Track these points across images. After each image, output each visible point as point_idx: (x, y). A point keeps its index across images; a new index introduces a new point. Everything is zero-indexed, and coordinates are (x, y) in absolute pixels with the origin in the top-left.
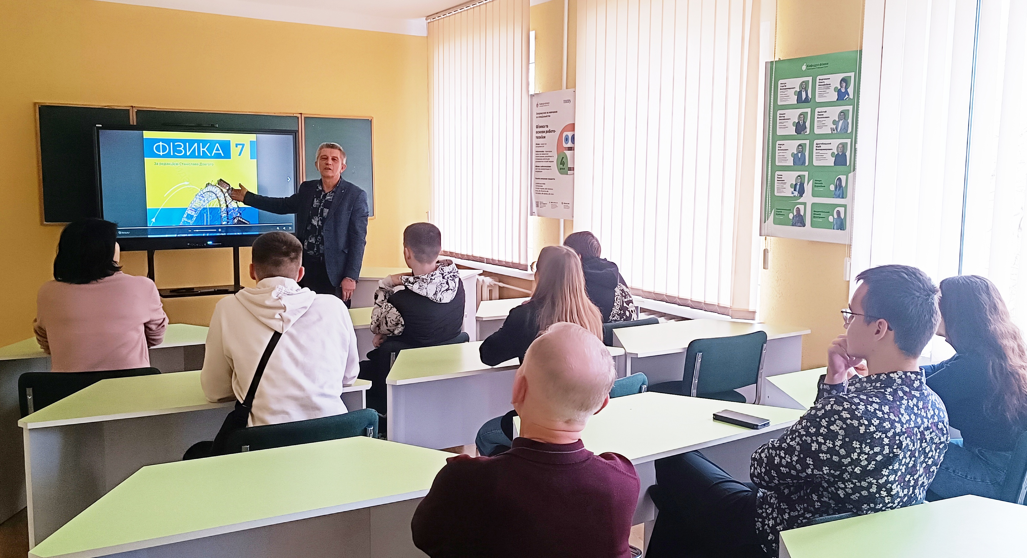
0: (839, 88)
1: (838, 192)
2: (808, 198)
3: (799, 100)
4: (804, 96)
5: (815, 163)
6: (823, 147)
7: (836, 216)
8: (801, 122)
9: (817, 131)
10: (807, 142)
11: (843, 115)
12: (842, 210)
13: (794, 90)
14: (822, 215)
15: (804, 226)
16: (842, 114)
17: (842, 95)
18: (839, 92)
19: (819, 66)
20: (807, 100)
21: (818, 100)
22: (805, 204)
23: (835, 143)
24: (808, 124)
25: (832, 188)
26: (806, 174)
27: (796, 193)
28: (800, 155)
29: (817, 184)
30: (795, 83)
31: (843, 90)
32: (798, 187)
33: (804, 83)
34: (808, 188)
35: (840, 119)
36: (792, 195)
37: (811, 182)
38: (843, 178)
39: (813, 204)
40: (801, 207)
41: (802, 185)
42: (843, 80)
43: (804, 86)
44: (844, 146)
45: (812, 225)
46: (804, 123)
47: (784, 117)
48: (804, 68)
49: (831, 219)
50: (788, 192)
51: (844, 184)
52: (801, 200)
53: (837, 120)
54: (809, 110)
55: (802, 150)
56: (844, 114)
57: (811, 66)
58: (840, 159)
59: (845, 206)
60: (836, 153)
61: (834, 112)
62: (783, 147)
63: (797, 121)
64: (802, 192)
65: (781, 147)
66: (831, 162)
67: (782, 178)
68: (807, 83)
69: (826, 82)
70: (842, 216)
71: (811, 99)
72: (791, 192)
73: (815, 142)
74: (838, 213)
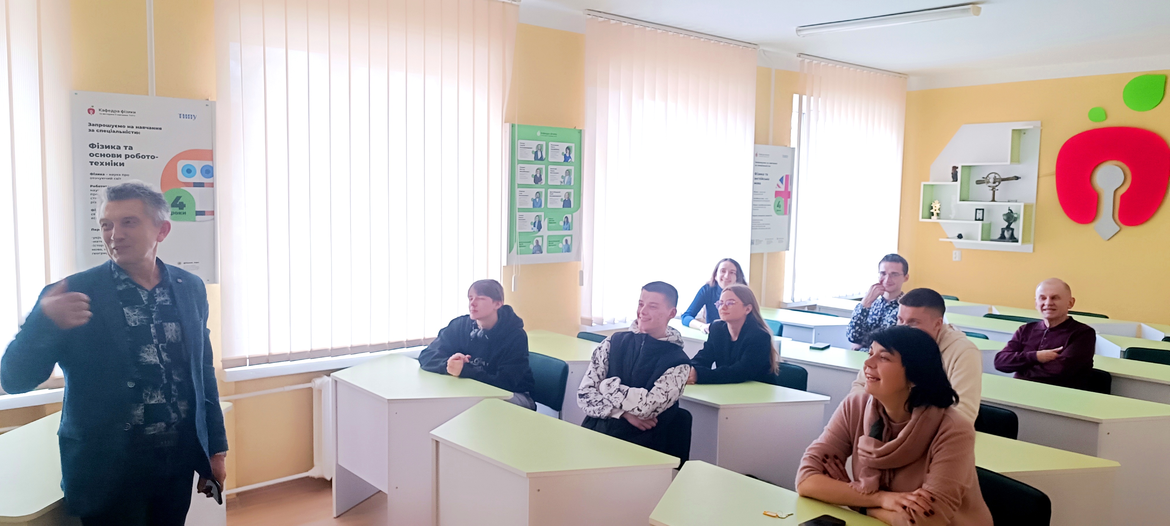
0: (565, 153)
1: (566, 226)
3: (536, 158)
4: (539, 156)
7: (564, 243)
8: (538, 175)
9: (550, 183)
11: (568, 172)
12: (569, 238)
13: (531, 150)
15: (542, 253)
17: (567, 159)
18: (565, 155)
19: (550, 135)
20: (541, 159)
23: (563, 192)
24: (543, 177)
25: (562, 223)
27: (535, 229)
28: (537, 200)
29: (551, 221)
31: (568, 155)
32: (536, 225)
33: (539, 146)
34: (544, 224)
35: (566, 175)
36: (532, 231)
37: (546, 219)
38: (569, 216)
39: (549, 236)
40: (540, 239)
41: (540, 222)
42: (568, 148)
43: (539, 148)
44: (569, 194)
46: (540, 176)
47: (524, 170)
48: (539, 134)
51: (570, 220)
53: (564, 175)
55: (540, 196)
56: (569, 172)
57: (544, 133)
58: (567, 203)
59: (571, 236)
60: (564, 199)
61: (562, 170)
62: (523, 194)
63: (535, 174)
64: (540, 228)
67: (523, 218)
68: (542, 146)
69: (556, 147)
70: (570, 243)
71: (545, 158)
72: (531, 229)
73: (549, 190)
74: (566, 241)
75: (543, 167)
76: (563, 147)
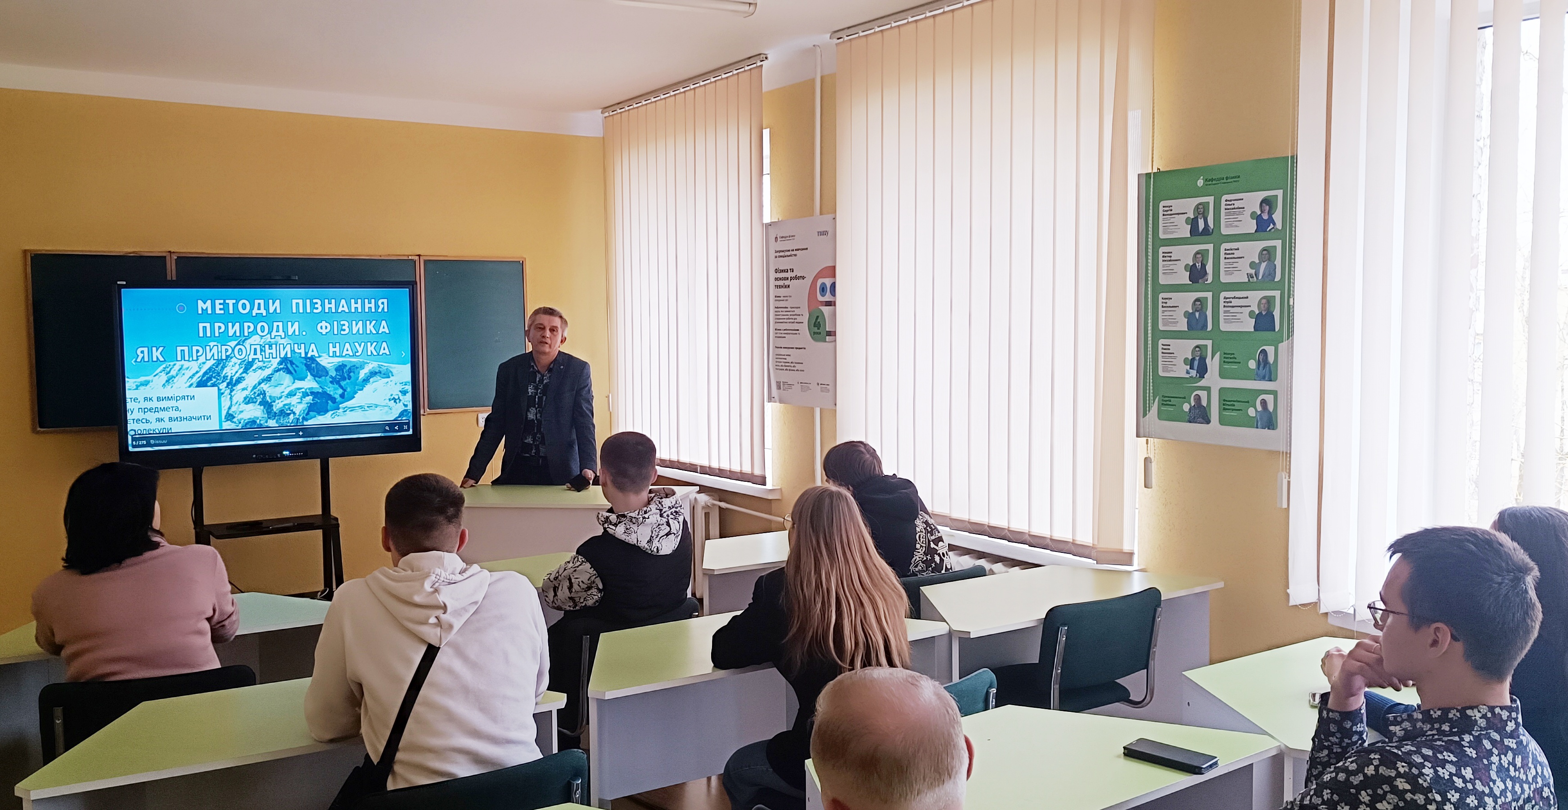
0: (1259, 213)
1: (1262, 372)
2: (1213, 379)
3: (1194, 231)
4: (1201, 225)
5: (1224, 327)
6: (1235, 302)
7: (1259, 408)
8: (1199, 265)
9: (1224, 278)
10: (1209, 295)
11: (1267, 254)
12: (1269, 398)
13: (1185, 216)
14: (1238, 406)
15: (1209, 423)
16: (1265, 252)
17: (1263, 225)
18: (1258, 218)
19: (1225, 181)
20: (1206, 231)
21: (1225, 231)
22: (1208, 389)
23: (1255, 297)
24: (1209, 268)
25: (1252, 364)
26: (1209, 343)
27: (1194, 373)
28: (1197, 314)
29: (1228, 359)
30: (1188, 205)
31: (1265, 217)
32: (1196, 363)
33: (1201, 207)
34: (1213, 364)
35: (1261, 260)
36: (1188, 376)
37: (1217, 355)
38: (1270, 350)
39: (1222, 390)
40: (1203, 394)
41: (1203, 360)
42: (1265, 201)
43: (1201, 211)
44: (1270, 301)
45: (1222, 421)
46: (1204, 266)
47: (1171, 257)
48: (1200, 183)
49: (1251, 412)
50: (1181, 370)
51: (1271, 359)
52: (1203, 383)
53: (1257, 261)
54: (1211, 247)
55: (1202, 307)
56: (1269, 253)
57: (1212, 180)
58: (1264, 322)
59: (1274, 393)
60: (1257, 312)
61: (1252, 250)
62: (1170, 303)
63: (1191, 264)
64: (1202, 371)
65: (1166, 303)
66: (1249, 325)
67: (1169, 349)
68: (1205, 205)
69: (1237, 204)
70: (1271, 408)
71: (1213, 230)
72: (1185, 371)
73: (1223, 294)
74: (1264, 403)
76: (1252, 201)
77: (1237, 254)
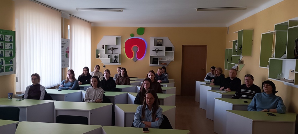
1: (11, 63)
2: (4, 65)
3: (1, 40)
5: (5, 56)
6: (7, 52)
7: (11, 68)
8: (2, 46)
9: (5, 48)
11: (11, 45)
12: (12, 67)
14: (8, 68)
15: (3, 72)
17: (11, 40)
18: (10, 39)
19: (5, 33)
20: (3, 40)
22: (3, 66)
24: (3, 46)
25: (9, 62)
27: (1, 64)
34: (4, 62)
37: (5, 61)
38: (12, 59)
40: (3, 67)
42: (11, 37)
44: (12, 52)
48: (1, 32)
51: (12, 61)
55: (2, 53)
57: (3, 32)
58: (11, 55)
61: (9, 44)
66: (9, 56)
68: (2, 36)
69: (7, 37)
70: (12, 68)
73: (5, 51)
74: (11, 67)
75: (3, 43)
76: (9, 36)
77: (7, 45)
